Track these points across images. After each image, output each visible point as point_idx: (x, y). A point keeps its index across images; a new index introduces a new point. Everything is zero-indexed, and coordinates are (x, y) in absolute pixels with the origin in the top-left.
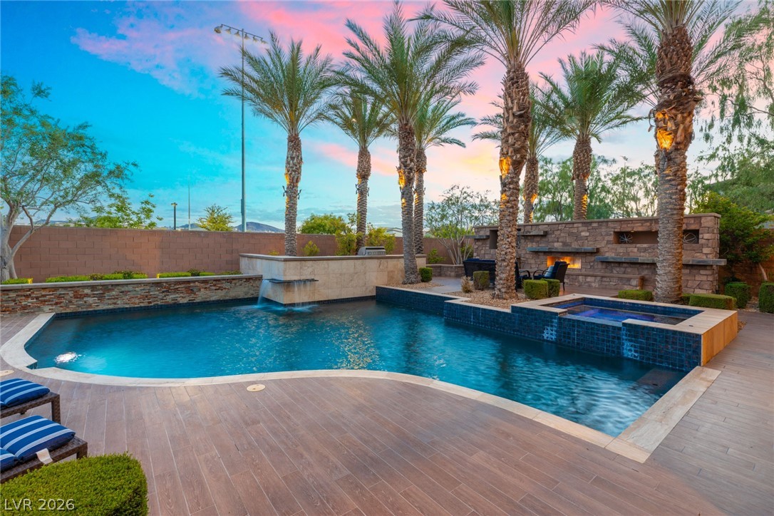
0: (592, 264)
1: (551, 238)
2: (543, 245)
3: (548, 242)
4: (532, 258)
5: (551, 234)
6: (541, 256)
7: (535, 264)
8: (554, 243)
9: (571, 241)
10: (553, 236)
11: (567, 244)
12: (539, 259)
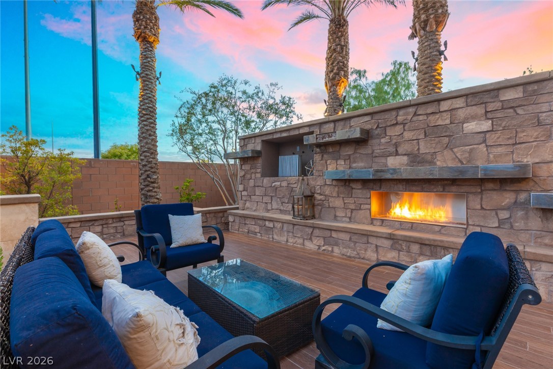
1: (378, 145)
2: (361, 164)
3: (372, 156)
4: (337, 196)
5: (378, 137)
6: (357, 191)
7: (344, 208)
8: (389, 158)
9: (435, 148)
10: (383, 140)
11: (423, 158)
12: (351, 197)
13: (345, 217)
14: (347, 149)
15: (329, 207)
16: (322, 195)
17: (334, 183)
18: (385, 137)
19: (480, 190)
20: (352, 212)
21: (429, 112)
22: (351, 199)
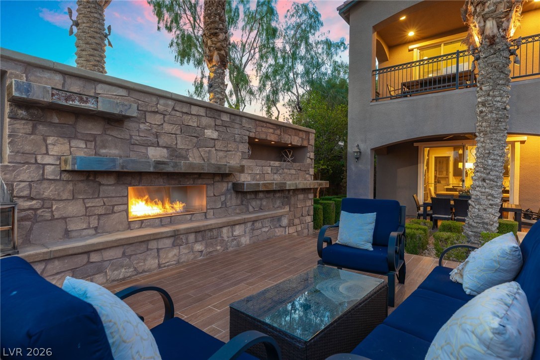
0: (223, 198)
1: (137, 131)
2: (114, 151)
3: (130, 143)
4: (71, 198)
5: (137, 120)
6: (106, 188)
7: (86, 215)
8: (149, 149)
9: (188, 145)
10: (142, 126)
11: (180, 153)
12: (98, 197)
13: (89, 228)
14: (90, 125)
15: (53, 219)
16: (33, 199)
17: (65, 176)
18: (144, 123)
19: (213, 182)
20: (99, 219)
21: (184, 111)
22: (97, 200)
